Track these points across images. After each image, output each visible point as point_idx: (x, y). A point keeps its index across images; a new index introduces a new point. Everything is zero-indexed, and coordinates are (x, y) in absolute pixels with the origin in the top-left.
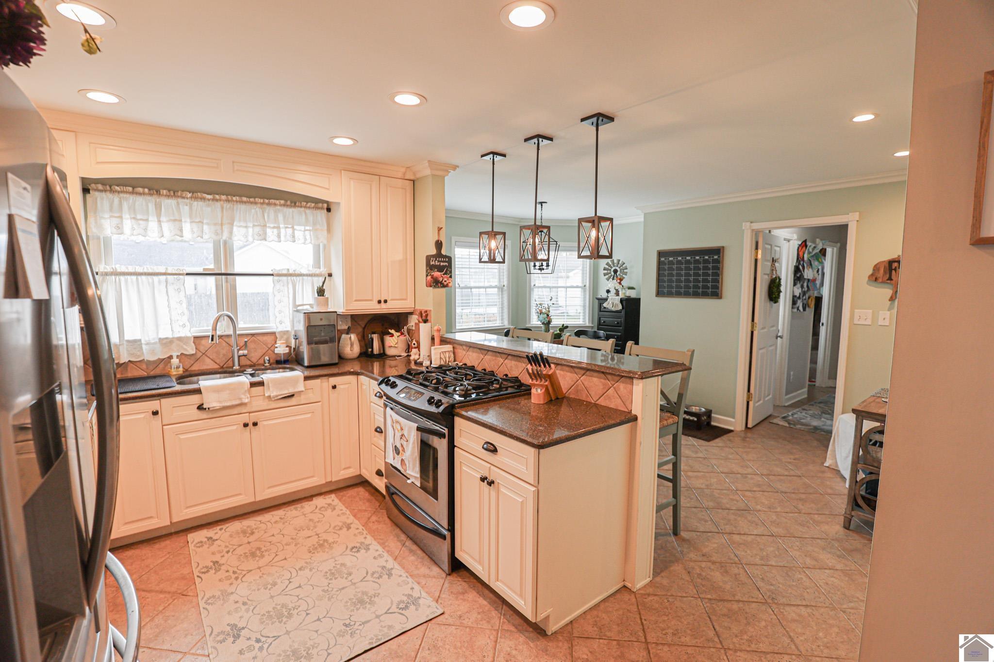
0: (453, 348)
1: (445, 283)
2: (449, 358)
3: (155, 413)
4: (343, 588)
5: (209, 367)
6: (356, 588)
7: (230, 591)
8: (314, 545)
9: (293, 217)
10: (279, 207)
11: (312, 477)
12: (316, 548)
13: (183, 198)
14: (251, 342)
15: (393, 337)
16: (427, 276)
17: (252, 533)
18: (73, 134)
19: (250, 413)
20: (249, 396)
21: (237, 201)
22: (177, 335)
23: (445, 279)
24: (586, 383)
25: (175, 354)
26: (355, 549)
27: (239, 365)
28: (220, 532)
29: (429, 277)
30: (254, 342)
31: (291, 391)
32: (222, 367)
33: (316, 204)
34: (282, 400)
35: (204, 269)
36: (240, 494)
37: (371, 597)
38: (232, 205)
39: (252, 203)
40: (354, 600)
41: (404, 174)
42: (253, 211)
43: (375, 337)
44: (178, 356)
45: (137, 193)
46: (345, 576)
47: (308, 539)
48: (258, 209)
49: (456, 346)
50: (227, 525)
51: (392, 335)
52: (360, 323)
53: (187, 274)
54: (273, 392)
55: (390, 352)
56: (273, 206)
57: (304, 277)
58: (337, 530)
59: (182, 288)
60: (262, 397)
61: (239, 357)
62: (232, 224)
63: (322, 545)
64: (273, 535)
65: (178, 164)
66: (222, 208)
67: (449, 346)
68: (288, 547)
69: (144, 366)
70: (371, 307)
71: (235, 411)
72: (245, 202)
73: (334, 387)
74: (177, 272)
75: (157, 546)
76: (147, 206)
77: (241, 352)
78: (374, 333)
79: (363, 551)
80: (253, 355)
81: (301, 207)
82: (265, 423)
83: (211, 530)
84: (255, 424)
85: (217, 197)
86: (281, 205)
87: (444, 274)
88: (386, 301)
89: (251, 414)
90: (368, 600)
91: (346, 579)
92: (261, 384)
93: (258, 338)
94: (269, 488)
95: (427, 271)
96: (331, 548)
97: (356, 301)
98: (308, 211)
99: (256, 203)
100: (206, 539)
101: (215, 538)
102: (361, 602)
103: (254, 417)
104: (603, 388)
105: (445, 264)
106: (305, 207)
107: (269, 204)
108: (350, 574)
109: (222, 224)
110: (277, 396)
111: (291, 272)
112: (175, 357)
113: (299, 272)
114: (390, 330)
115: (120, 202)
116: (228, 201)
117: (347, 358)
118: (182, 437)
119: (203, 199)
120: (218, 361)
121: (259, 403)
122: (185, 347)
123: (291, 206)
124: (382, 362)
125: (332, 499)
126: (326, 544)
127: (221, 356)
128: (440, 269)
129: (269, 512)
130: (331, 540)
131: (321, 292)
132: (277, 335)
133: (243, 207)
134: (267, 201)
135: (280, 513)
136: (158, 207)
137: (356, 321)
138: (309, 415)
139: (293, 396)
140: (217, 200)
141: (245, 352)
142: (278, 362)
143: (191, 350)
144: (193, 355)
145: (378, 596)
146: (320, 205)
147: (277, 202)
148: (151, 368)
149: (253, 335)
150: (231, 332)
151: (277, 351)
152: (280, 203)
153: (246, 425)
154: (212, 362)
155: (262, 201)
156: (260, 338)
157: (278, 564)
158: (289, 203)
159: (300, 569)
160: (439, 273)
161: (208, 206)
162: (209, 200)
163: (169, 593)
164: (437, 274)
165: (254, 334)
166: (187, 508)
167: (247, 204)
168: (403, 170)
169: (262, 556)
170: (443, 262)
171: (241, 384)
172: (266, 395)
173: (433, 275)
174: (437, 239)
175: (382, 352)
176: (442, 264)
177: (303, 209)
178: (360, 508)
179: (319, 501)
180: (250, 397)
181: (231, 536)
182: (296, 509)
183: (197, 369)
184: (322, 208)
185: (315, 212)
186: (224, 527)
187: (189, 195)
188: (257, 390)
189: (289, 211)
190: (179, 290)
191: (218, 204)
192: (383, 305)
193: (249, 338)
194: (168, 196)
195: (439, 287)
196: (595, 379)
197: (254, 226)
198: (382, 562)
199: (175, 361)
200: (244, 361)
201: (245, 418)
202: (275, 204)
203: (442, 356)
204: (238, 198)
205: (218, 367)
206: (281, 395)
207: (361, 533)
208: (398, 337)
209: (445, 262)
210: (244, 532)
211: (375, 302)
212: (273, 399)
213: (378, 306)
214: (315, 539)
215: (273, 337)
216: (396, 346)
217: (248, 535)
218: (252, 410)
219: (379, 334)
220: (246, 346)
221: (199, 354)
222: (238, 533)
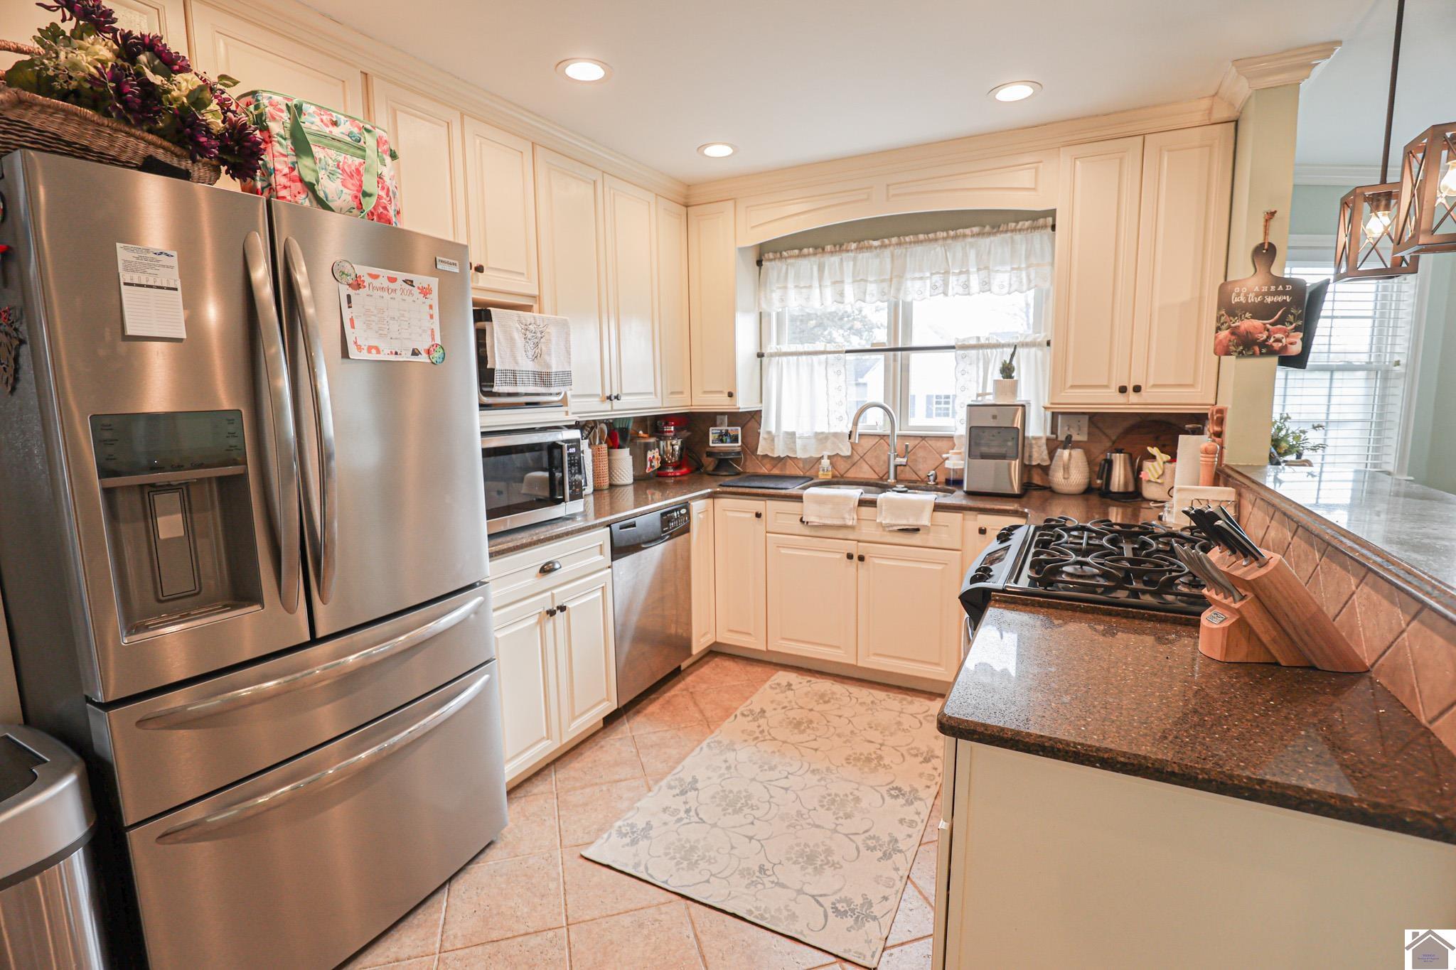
0: (1239, 495)
3: (758, 515)
4: (818, 826)
5: (866, 476)
6: (831, 838)
7: (736, 747)
8: (861, 754)
9: (991, 250)
10: (970, 240)
12: (859, 759)
13: (847, 251)
15: (1155, 463)
16: (1218, 329)
17: (826, 702)
18: (731, 202)
19: (859, 541)
20: (855, 517)
21: (910, 243)
22: (832, 430)
23: (1279, 336)
25: (826, 453)
26: (897, 792)
27: (896, 477)
28: (803, 684)
29: (1224, 334)
30: (924, 448)
31: (911, 522)
32: (881, 479)
33: (1034, 221)
34: (901, 534)
35: (876, 344)
36: (838, 647)
37: (828, 862)
38: (904, 250)
39: (930, 240)
40: (807, 850)
42: (932, 252)
43: (1118, 458)
44: (829, 457)
45: (805, 256)
46: (841, 814)
47: (866, 743)
48: (938, 249)
49: (1243, 491)
50: (818, 680)
51: (1154, 460)
52: (1109, 432)
53: (847, 352)
54: (888, 519)
56: (961, 239)
57: (1005, 349)
58: (910, 754)
59: (843, 371)
60: (873, 522)
61: (896, 466)
62: (903, 277)
63: (872, 762)
64: (840, 717)
65: (833, 206)
66: (892, 256)
67: (1230, 489)
68: (836, 738)
69: (801, 465)
70: (1108, 400)
71: (841, 534)
72: (922, 242)
73: (980, 530)
74: (836, 350)
75: (749, 668)
76: (812, 269)
77: (900, 460)
78: (1120, 451)
79: (901, 801)
80: (921, 466)
81: (1006, 231)
82: (877, 561)
83: (800, 677)
84: (861, 558)
85: (886, 241)
86: (973, 236)
87: (1272, 324)
89: (860, 544)
90: (819, 863)
91: (837, 819)
92: (873, 503)
93: (930, 442)
94: (876, 654)
95: (1219, 319)
96: (875, 770)
97: (1072, 387)
98: (1018, 237)
99: (936, 240)
100: (785, 684)
101: (793, 687)
102: (811, 859)
103: (860, 549)
105: (1280, 299)
106: (1013, 231)
107: (955, 237)
108: (848, 816)
109: (891, 280)
110: (892, 526)
111: (983, 341)
112: (826, 457)
113: (995, 342)
114: (1149, 449)
115: (787, 269)
116: (899, 244)
117: (1059, 491)
118: (783, 551)
119: (870, 248)
120: (877, 470)
121: (868, 531)
122: (841, 446)
123: (989, 234)
124: (1129, 511)
126: (875, 762)
127: (882, 463)
128: (1264, 311)
129: (873, 688)
130: (886, 761)
131: (1007, 371)
132: (956, 441)
133: (919, 249)
134: (952, 233)
135: (879, 694)
136: (821, 269)
137: (1098, 428)
138: (939, 567)
139: (918, 530)
140: (886, 246)
141: (903, 461)
142: (948, 482)
143: (845, 450)
144: (848, 457)
145: (836, 868)
146: (1041, 221)
147: (968, 231)
148: (807, 467)
149: (923, 438)
151: (948, 464)
152: (972, 232)
153: (850, 556)
154: (870, 469)
155: (945, 234)
156: (933, 442)
157: (803, 750)
158: (987, 228)
159: (813, 771)
160: (1258, 323)
161: (878, 256)
163: (704, 715)
165: (926, 437)
166: (783, 639)
167: (924, 244)
169: (803, 732)
170: (1274, 294)
172: (879, 521)
175: (1131, 488)
177: (1009, 234)
180: (858, 519)
181: (807, 694)
183: (853, 476)
184: (1045, 227)
185: (1029, 236)
186: (813, 680)
187: (854, 246)
188: (865, 511)
189: (985, 242)
190: (838, 373)
191: (887, 252)
192: (1133, 397)
193: (917, 442)
194: (832, 252)
195: (1254, 355)
197: (932, 274)
198: (901, 832)
199: (825, 462)
201: (849, 547)
202: (965, 236)
204: (911, 237)
205: (877, 477)
206: (898, 525)
207: (931, 777)
208: (1165, 462)
209: (1284, 293)
210: (822, 696)
211: (1114, 390)
212: (887, 529)
213: (1121, 398)
214: (871, 748)
215: (951, 443)
216: (1159, 481)
217: (821, 701)
218: (861, 538)
219: (1127, 456)
220: (907, 452)
221: (856, 457)
222: (816, 694)
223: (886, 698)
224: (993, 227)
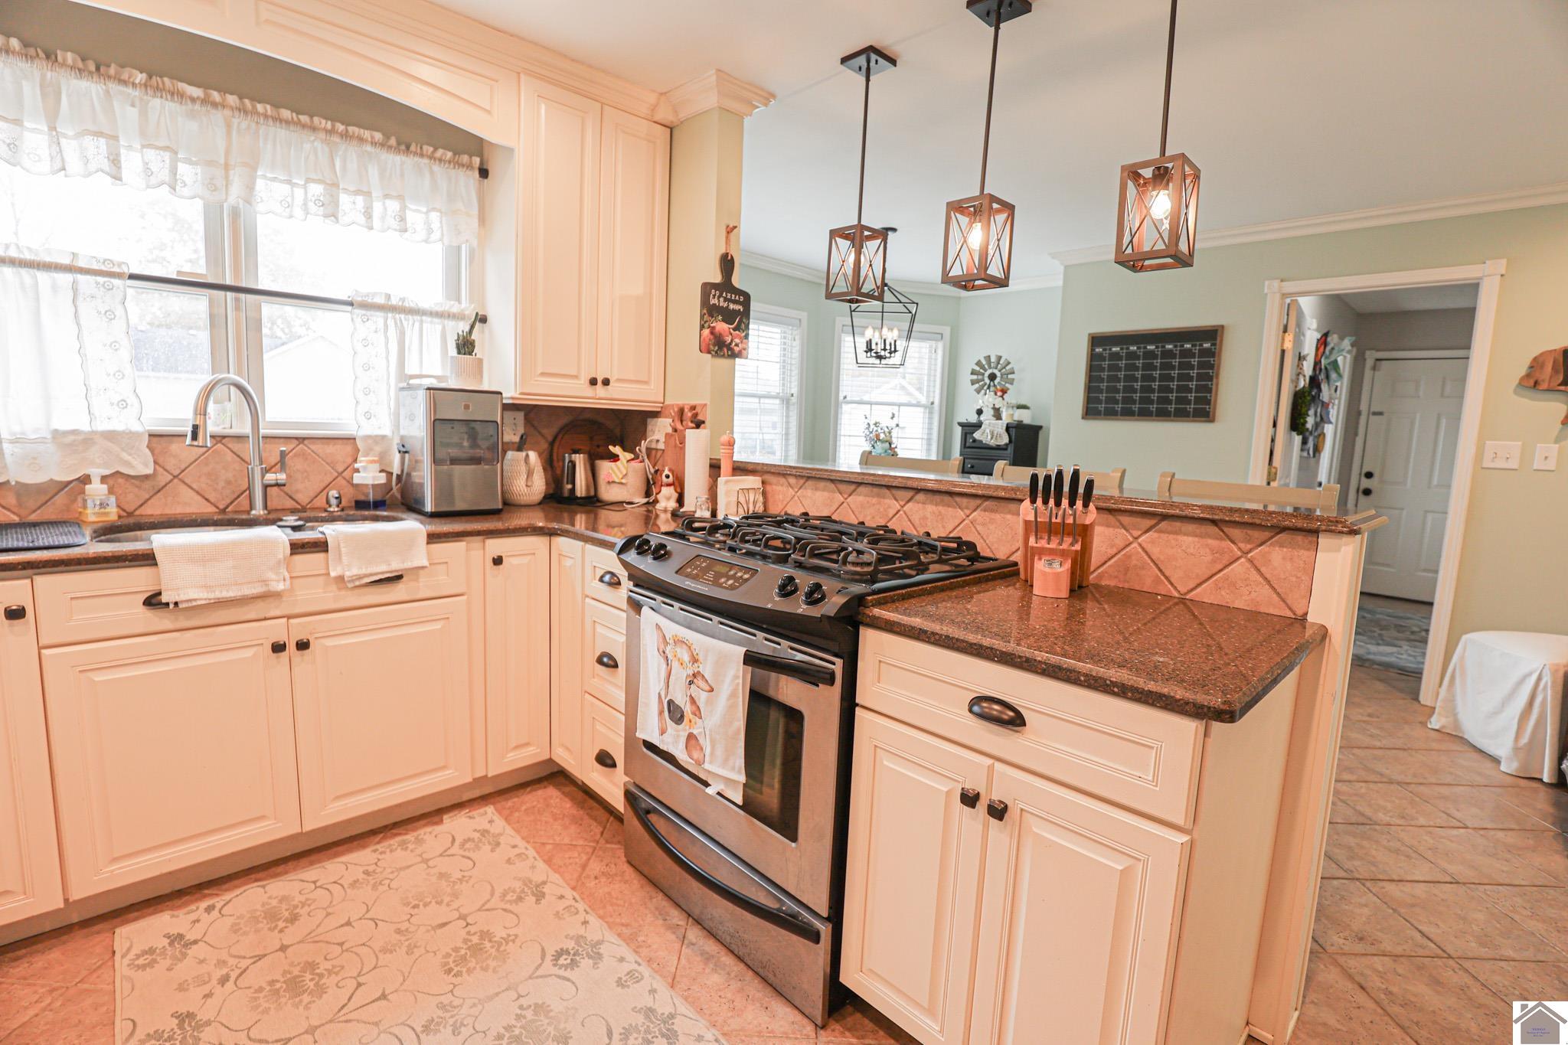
0: (763, 482)
1: (737, 349)
2: (755, 503)
3: (16, 614)
5: (188, 510)
8: (456, 950)
9: (402, 175)
10: (369, 148)
11: (444, 768)
12: (464, 959)
14: (295, 455)
15: (618, 463)
16: (702, 327)
17: (293, 919)
19: (289, 617)
20: (287, 575)
22: (102, 426)
23: (737, 341)
24: (1155, 551)
25: (96, 473)
26: (566, 958)
27: (265, 507)
28: (206, 918)
29: (706, 332)
30: (303, 456)
31: (395, 565)
32: (224, 511)
34: (373, 589)
35: (179, 273)
36: (262, 818)
38: (253, 125)
39: (304, 126)
41: (654, 108)
42: (306, 147)
43: (580, 460)
44: (104, 479)
47: (439, 931)
48: (318, 144)
51: (615, 458)
52: (545, 431)
53: (132, 277)
54: (351, 567)
55: (608, 493)
56: (355, 142)
57: (424, 318)
58: (510, 902)
59: (119, 312)
60: (321, 579)
61: (266, 487)
62: (252, 168)
63: (478, 950)
64: (348, 923)
66: (229, 126)
67: (751, 478)
68: (388, 958)
70: (575, 393)
71: (251, 612)
72: (287, 121)
73: (498, 561)
74: (103, 268)
76: (17, 86)
77: (270, 477)
78: (576, 452)
79: (586, 964)
80: (299, 486)
81: (422, 155)
82: (329, 642)
83: (181, 913)
84: (303, 646)
85: (216, 96)
86: (374, 143)
87: (734, 330)
88: (606, 382)
89: (292, 621)
92: (321, 546)
93: (313, 447)
94: (338, 798)
95: (702, 317)
96: (502, 957)
97: (543, 374)
98: (436, 168)
99: (314, 129)
100: (166, 941)
101: (190, 936)
103: (299, 630)
104: (1214, 561)
105: (737, 307)
106: (431, 157)
107: (345, 136)
109: (227, 167)
110: (360, 578)
111: (394, 301)
112: (97, 480)
113: (412, 305)
114: (611, 448)
116: (243, 111)
117: (518, 502)
118: (99, 677)
120: (212, 497)
121: (312, 594)
122: (125, 456)
123: (397, 150)
124: (592, 516)
125: (487, 817)
126: (488, 945)
127: (222, 484)
128: (728, 316)
129: (336, 855)
130: (500, 933)
131: (466, 346)
132: (359, 443)
133: (282, 133)
134: (341, 127)
135: (362, 858)
136: (52, 93)
137: (534, 425)
138: (438, 626)
139: (399, 577)
140: (215, 105)
141: (282, 477)
142: (361, 505)
143: (142, 464)
144: (147, 477)
146: (464, 158)
147: (367, 134)
149: (301, 440)
150: (246, 429)
151: (358, 479)
152: (372, 137)
153: (278, 648)
154: (199, 498)
155: (329, 125)
156: (316, 447)
157: (364, 1015)
158: (393, 141)
160: (725, 326)
161: (193, 115)
162: (193, 100)
164: (721, 326)
165: (304, 439)
167: (292, 128)
168: (652, 98)
169: (321, 991)
170: (735, 302)
171: (268, 544)
172: (333, 574)
173: (714, 328)
174: (723, 251)
175: (592, 493)
176: (732, 306)
177: (426, 161)
178: (558, 839)
179: (458, 824)
180: (291, 578)
181: (235, 929)
182: (403, 845)
183: (158, 512)
184: (470, 166)
185: (453, 172)
189: (394, 159)
190: (109, 315)
191: (218, 116)
192: (600, 391)
193: (292, 446)
195: (723, 356)
196: (1187, 541)
197: (308, 180)
198: (641, 997)
199: (97, 489)
200: (277, 499)
201: (277, 630)
202: (361, 140)
203: (742, 500)
204: (268, 107)
205: (215, 510)
206: (371, 575)
207: (572, 911)
208: (628, 461)
209: (738, 303)
210: (272, 916)
211: (584, 380)
212: (350, 585)
213: (589, 391)
214: (457, 931)
215: (349, 448)
216: (623, 481)
217: (281, 924)
218: (297, 610)
219: (586, 456)
220: (282, 463)
221: (164, 478)
222: (255, 919)
223: (376, 855)
224: (399, 143)
